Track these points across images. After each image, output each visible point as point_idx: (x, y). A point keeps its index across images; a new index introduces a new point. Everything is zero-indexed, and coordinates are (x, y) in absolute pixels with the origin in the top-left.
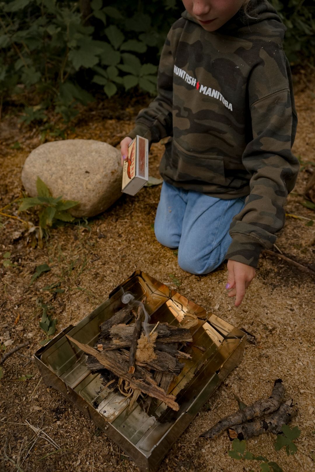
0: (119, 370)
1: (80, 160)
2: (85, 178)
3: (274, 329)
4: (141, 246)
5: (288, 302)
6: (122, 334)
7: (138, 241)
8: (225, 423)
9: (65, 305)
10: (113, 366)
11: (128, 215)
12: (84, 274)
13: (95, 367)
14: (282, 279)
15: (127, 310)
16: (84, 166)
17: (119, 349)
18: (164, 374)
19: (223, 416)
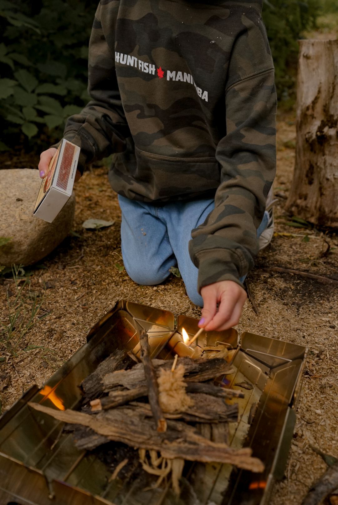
0: (136, 435)
1: (7, 188)
2: (17, 207)
3: (321, 352)
4: (107, 289)
5: (324, 319)
6: (125, 382)
7: (101, 285)
8: (321, 489)
9: (10, 377)
10: (124, 431)
11: (79, 261)
12: (31, 334)
13: (90, 442)
14: (304, 295)
15: (117, 357)
16: (14, 194)
17: (127, 403)
18: (213, 425)
19: (309, 482)
